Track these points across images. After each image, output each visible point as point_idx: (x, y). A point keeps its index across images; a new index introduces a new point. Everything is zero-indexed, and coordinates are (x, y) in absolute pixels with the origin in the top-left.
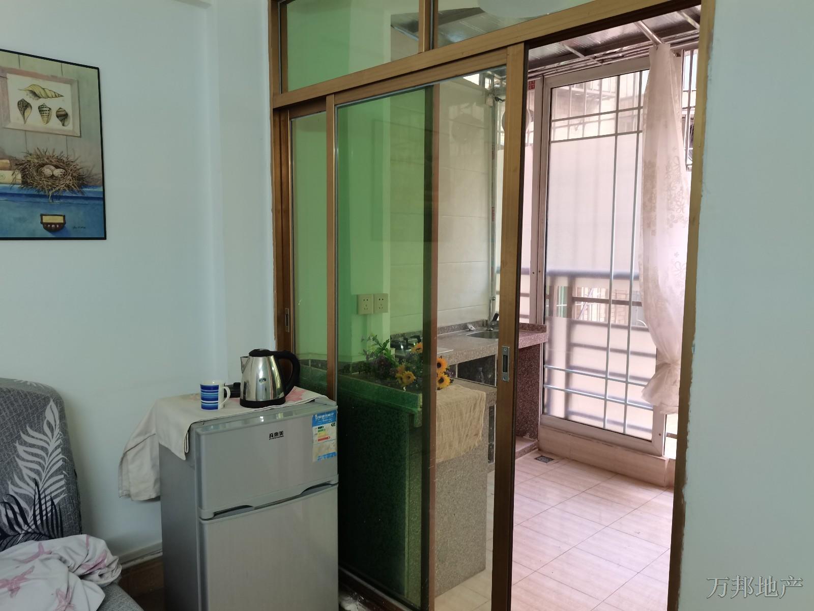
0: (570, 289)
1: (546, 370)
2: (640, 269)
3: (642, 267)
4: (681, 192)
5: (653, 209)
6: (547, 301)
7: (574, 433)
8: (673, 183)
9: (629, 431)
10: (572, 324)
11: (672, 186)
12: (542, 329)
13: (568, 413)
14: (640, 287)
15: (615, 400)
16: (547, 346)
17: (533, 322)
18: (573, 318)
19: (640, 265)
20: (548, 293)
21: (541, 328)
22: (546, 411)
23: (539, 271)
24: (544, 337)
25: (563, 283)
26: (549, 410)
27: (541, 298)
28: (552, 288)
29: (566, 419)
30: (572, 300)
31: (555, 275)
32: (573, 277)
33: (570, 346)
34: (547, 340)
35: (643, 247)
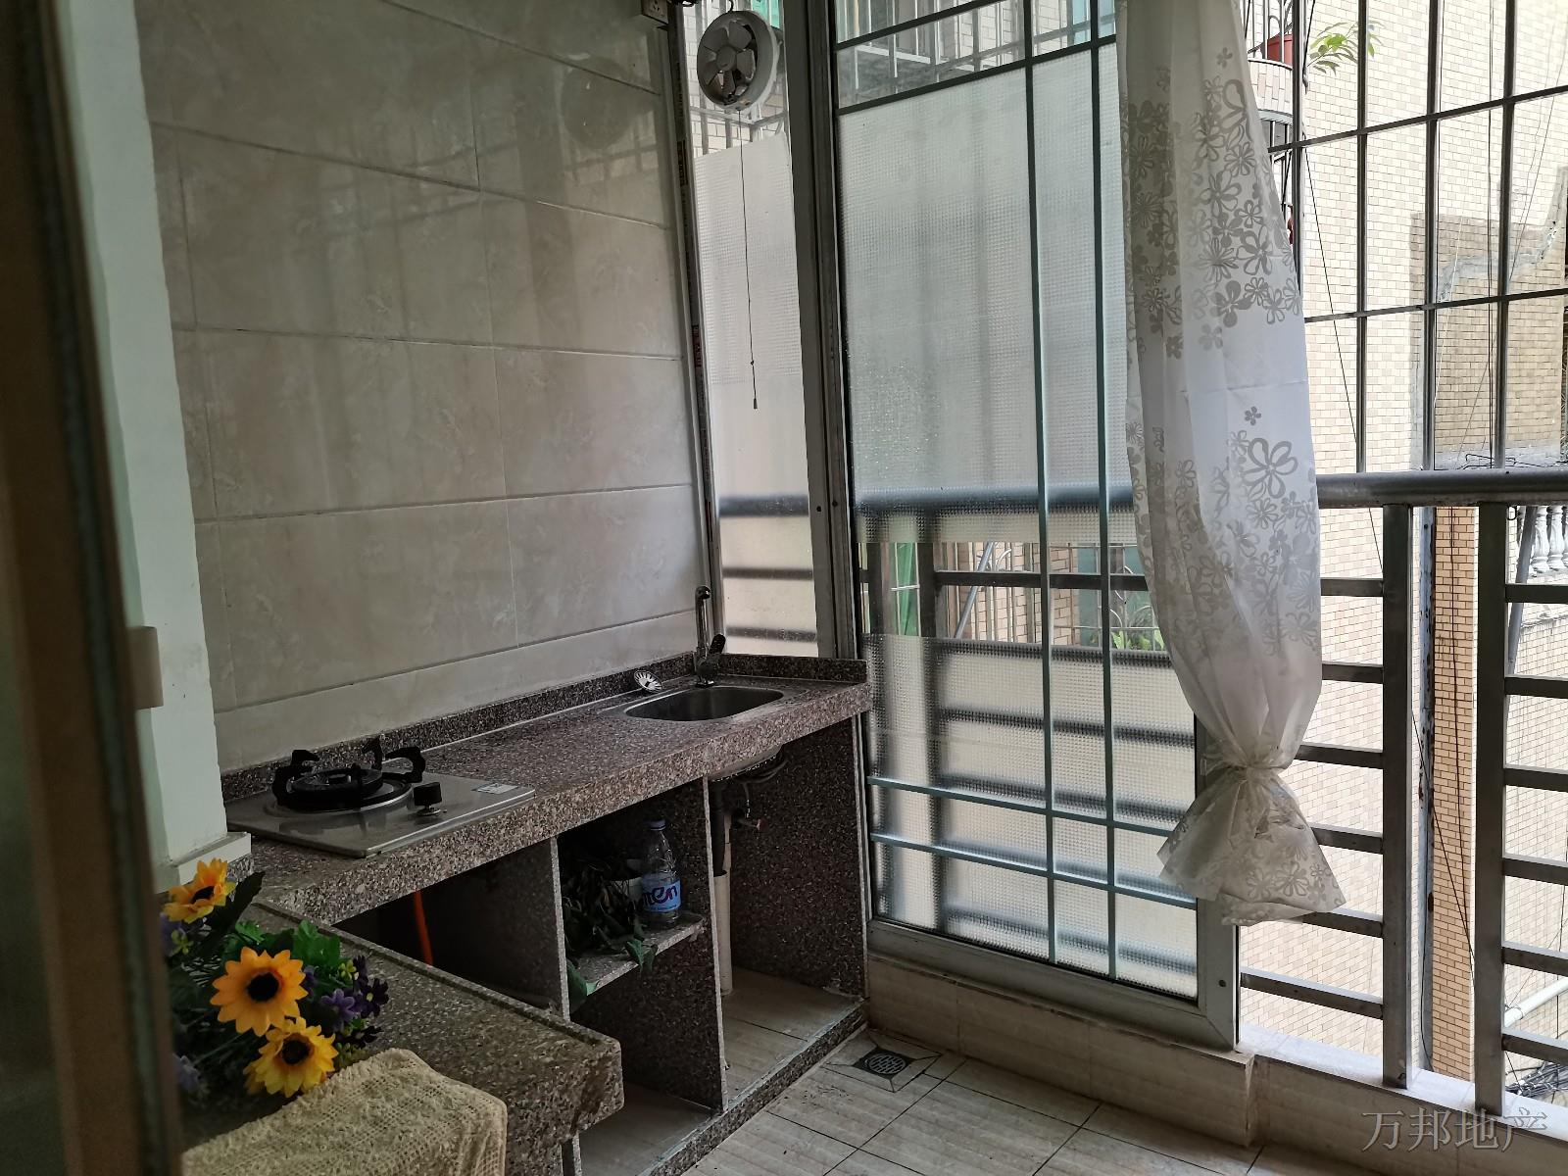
0: (927, 548)
1: (875, 789)
2: (1134, 473)
3: (1141, 467)
4: (1256, 202)
5: (1168, 265)
6: (865, 591)
7: (965, 977)
8: (1226, 176)
9: (1126, 970)
10: (938, 654)
11: (1224, 184)
12: (857, 674)
13: (945, 914)
14: (1140, 530)
15: (1080, 877)
16: (873, 720)
17: (829, 655)
18: (939, 635)
19: (1132, 459)
20: (864, 565)
21: (852, 670)
22: (882, 909)
23: (833, 504)
24: (861, 697)
25: (905, 533)
26: (890, 906)
27: (846, 581)
28: (874, 550)
29: (940, 930)
30: (934, 582)
31: (881, 512)
32: (931, 513)
33: (939, 717)
34: (869, 705)
35: (1138, 401)
